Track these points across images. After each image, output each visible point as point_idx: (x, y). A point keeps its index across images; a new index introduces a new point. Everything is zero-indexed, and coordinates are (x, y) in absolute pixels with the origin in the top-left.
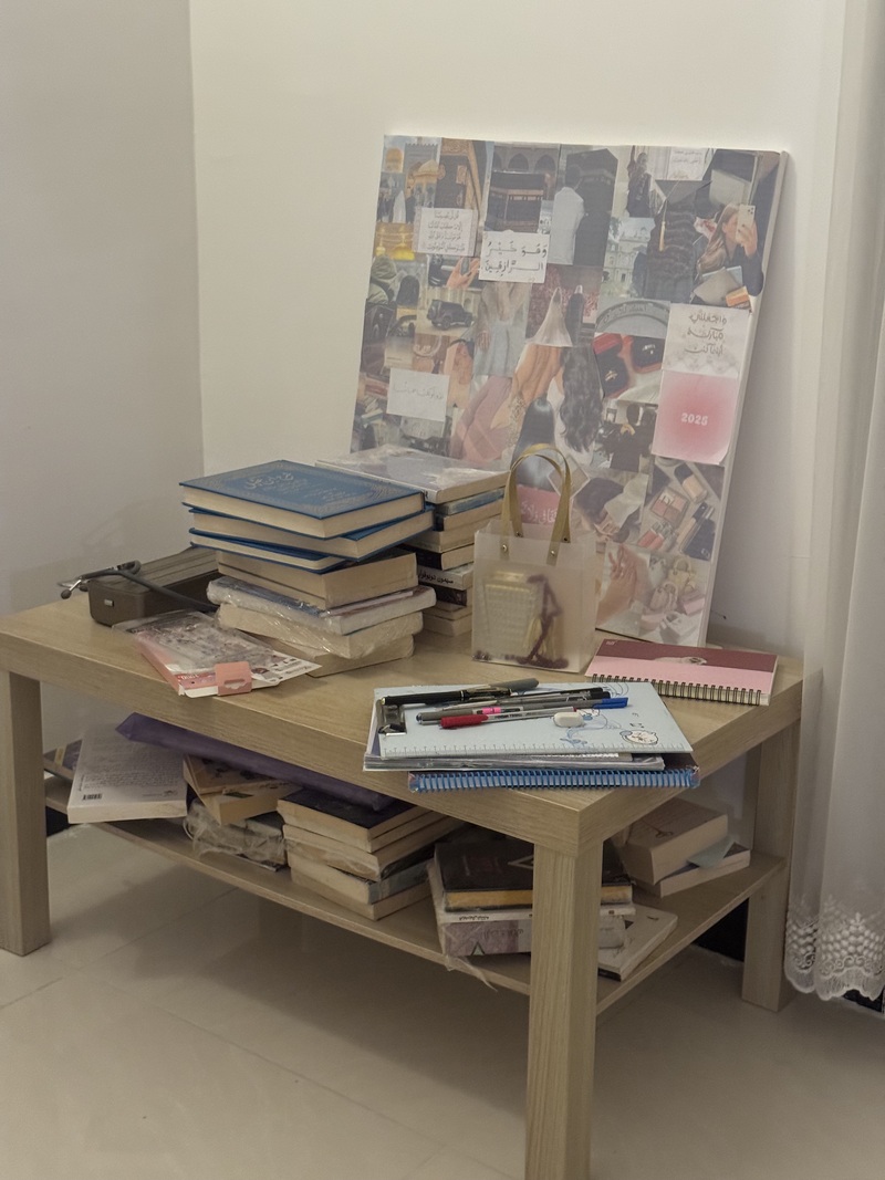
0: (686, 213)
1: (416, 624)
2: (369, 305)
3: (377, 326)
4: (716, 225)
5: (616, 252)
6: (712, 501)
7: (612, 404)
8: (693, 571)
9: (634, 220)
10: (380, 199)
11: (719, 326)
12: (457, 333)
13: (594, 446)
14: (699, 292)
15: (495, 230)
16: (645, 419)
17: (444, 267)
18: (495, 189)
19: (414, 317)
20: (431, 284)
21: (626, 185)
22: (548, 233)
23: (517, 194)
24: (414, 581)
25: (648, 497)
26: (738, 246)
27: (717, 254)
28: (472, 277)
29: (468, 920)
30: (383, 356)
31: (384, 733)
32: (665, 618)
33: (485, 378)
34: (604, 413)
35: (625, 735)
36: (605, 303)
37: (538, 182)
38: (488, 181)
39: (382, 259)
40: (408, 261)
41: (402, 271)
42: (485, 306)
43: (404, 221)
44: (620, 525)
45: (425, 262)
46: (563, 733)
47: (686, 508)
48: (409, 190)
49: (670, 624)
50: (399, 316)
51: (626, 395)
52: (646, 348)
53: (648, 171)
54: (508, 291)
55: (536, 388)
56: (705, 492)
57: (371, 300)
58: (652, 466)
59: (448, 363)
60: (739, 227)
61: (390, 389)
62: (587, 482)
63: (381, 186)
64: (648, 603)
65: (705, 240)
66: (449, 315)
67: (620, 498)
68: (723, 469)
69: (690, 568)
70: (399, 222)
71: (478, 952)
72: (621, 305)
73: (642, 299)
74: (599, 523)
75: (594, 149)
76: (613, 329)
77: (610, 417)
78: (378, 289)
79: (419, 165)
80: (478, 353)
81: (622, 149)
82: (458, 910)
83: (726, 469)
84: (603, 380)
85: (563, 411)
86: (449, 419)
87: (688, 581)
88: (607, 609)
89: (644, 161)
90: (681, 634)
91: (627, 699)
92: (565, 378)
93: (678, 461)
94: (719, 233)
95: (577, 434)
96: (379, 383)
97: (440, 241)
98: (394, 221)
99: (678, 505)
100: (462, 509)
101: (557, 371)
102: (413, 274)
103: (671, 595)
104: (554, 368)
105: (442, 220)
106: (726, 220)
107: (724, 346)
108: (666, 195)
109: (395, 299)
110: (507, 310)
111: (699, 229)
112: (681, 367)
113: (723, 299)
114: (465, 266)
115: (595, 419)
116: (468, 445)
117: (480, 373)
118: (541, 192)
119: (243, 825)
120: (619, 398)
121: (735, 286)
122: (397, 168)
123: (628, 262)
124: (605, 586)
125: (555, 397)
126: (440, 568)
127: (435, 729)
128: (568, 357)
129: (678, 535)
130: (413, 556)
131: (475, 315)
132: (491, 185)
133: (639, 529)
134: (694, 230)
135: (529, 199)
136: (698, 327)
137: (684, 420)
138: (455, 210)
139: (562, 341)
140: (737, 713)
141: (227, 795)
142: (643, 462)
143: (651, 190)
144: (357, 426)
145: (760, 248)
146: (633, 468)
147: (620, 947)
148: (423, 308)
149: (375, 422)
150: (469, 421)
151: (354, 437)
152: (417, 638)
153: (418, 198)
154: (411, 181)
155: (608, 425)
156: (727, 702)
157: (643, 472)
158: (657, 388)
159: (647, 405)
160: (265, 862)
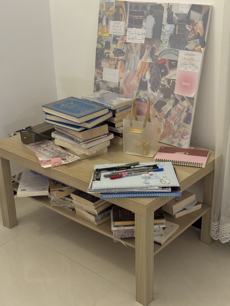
0: (183, 23)
1: (108, 144)
2: (97, 49)
3: (99, 55)
4: (192, 27)
5: (164, 34)
6: (191, 107)
7: (163, 79)
8: (186, 127)
9: (169, 25)
10: (99, 18)
11: (193, 57)
12: (121, 58)
13: (159, 91)
14: (187, 47)
15: (130, 28)
16: (172, 84)
17: (117, 38)
18: (130, 15)
19: (109, 53)
20: (113, 43)
21: (167, 15)
22: (145, 29)
23: (136, 17)
24: (108, 132)
25: (173, 106)
26: (198, 33)
27: (192, 35)
28: (124, 41)
29: (120, 229)
30: (101, 64)
31: (94, 181)
32: (178, 140)
33: (129, 71)
34: (161, 81)
35: (161, 181)
36: (161, 49)
37: (142, 14)
38: (128, 13)
39: (100, 36)
40: (107, 36)
41: (106, 39)
42: (128, 50)
43: (106, 25)
44: (166, 114)
45: (112, 37)
46: (144, 180)
47: (184, 109)
48: (107, 16)
49: (179, 142)
50: (105, 53)
51: (167, 76)
52: (173, 63)
53: (173, 11)
54: (135, 45)
55: (143, 74)
56: (189, 105)
57: (98, 48)
58: (174, 97)
59: (119, 66)
60: (198, 27)
61: (103, 73)
62: (157, 101)
63: (99, 14)
64: (174, 136)
65: (189, 31)
66: (118, 52)
67: (166, 106)
68: (194, 98)
69: (185, 126)
70: (104, 25)
71: (123, 237)
72: (166, 50)
73: (171, 49)
74: (160, 113)
75: (158, 4)
76: (163, 57)
77: (163, 83)
78: (99, 44)
79: (109, 8)
80: (127, 63)
81: (165, 4)
82: (117, 226)
83: (195, 98)
84: (161, 73)
85: (150, 81)
86: (119, 82)
87: (184, 130)
88: (163, 137)
89: (172, 7)
90: (183, 144)
91: (163, 168)
92: (150, 71)
93: (182, 96)
94: (193, 29)
95: (154, 88)
96: (100, 72)
97: (115, 31)
98: (103, 25)
99: (182, 108)
100: (121, 111)
101: (148, 69)
102: (108, 40)
103: (180, 134)
104: (147, 68)
105: (116, 25)
106: (195, 25)
107: (194, 63)
108: (178, 18)
109: (104, 47)
110: (134, 51)
111: (187, 28)
112: (182, 69)
113: (194, 49)
114: (123, 38)
115: (159, 83)
116: (125, 90)
117: (127, 69)
118: (143, 17)
119: (63, 198)
120: (165, 77)
121: (197, 45)
122: (103, 9)
123: (167, 38)
124: (162, 130)
125: (148, 77)
126: (115, 127)
127: (108, 179)
128: (151, 65)
129: (182, 117)
130: (107, 125)
131: (126, 52)
132: (129, 14)
133: (171, 115)
134: (186, 28)
135: (140, 18)
136: (187, 57)
137: (183, 84)
138: (120, 22)
139: (149, 60)
140: (195, 170)
141: (58, 191)
142: (172, 96)
143: (173, 16)
144: (95, 83)
145: (204, 34)
146: (169, 97)
147: (162, 235)
148: (111, 50)
149: (100, 82)
150: (125, 83)
151: (94, 86)
152: (109, 147)
153: (109, 18)
154: (107, 13)
155: (162, 85)
156: (193, 167)
157: (172, 99)
158: (175, 74)
159: (173, 79)
160: (69, 208)
